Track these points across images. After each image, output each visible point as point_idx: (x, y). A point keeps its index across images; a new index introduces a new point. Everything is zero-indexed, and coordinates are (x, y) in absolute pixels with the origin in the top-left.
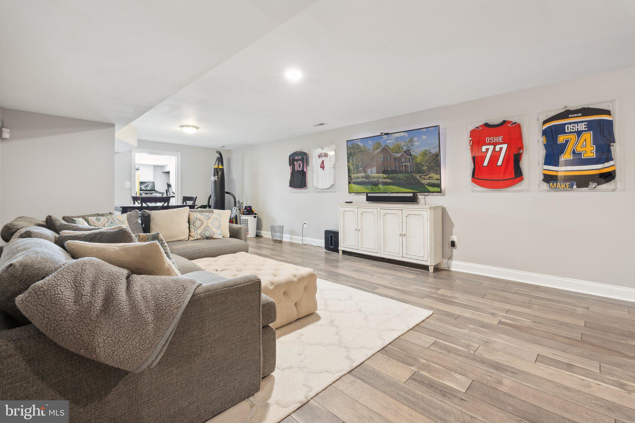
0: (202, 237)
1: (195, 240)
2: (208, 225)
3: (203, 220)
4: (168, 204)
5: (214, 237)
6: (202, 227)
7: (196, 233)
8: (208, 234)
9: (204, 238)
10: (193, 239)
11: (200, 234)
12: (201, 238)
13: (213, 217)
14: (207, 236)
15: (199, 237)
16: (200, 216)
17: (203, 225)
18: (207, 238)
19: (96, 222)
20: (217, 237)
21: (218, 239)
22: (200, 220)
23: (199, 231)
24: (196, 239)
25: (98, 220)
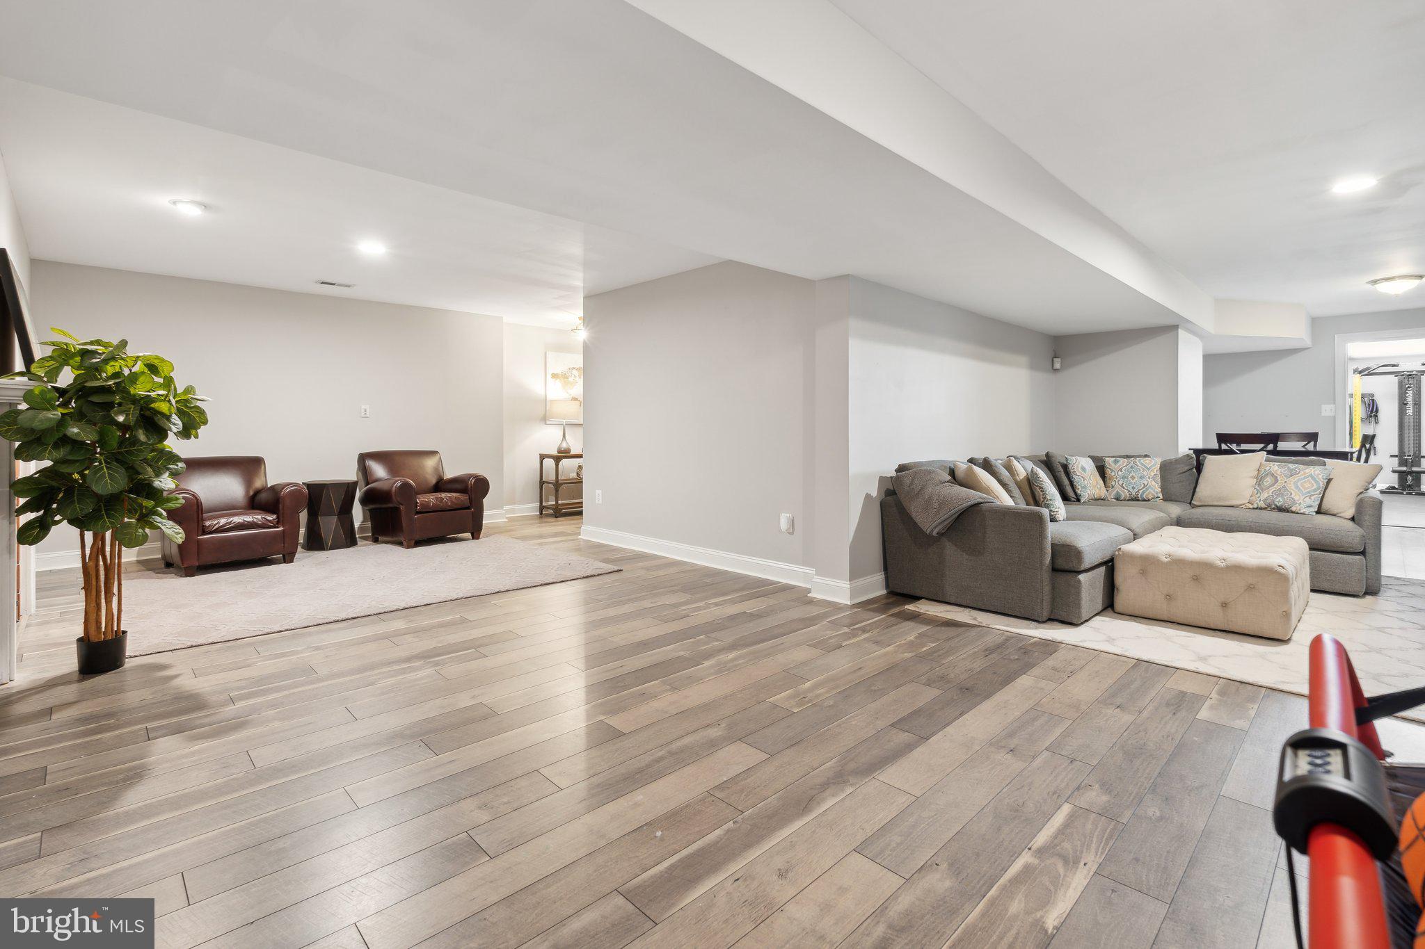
0: (1269, 506)
1: (1254, 509)
2: (1284, 487)
3: (1279, 477)
4: (1315, 446)
5: (1293, 509)
6: (1273, 489)
7: (1258, 497)
8: (1279, 501)
9: (1274, 509)
10: (1251, 507)
11: (1265, 501)
12: (1266, 508)
13: (1305, 473)
14: (1278, 505)
15: (1262, 504)
16: (1276, 468)
17: (1275, 486)
18: (1280, 509)
19: (1113, 465)
20: (1300, 510)
21: (1301, 513)
22: (1273, 475)
23: (1265, 495)
24: (1256, 507)
25: (1116, 462)
